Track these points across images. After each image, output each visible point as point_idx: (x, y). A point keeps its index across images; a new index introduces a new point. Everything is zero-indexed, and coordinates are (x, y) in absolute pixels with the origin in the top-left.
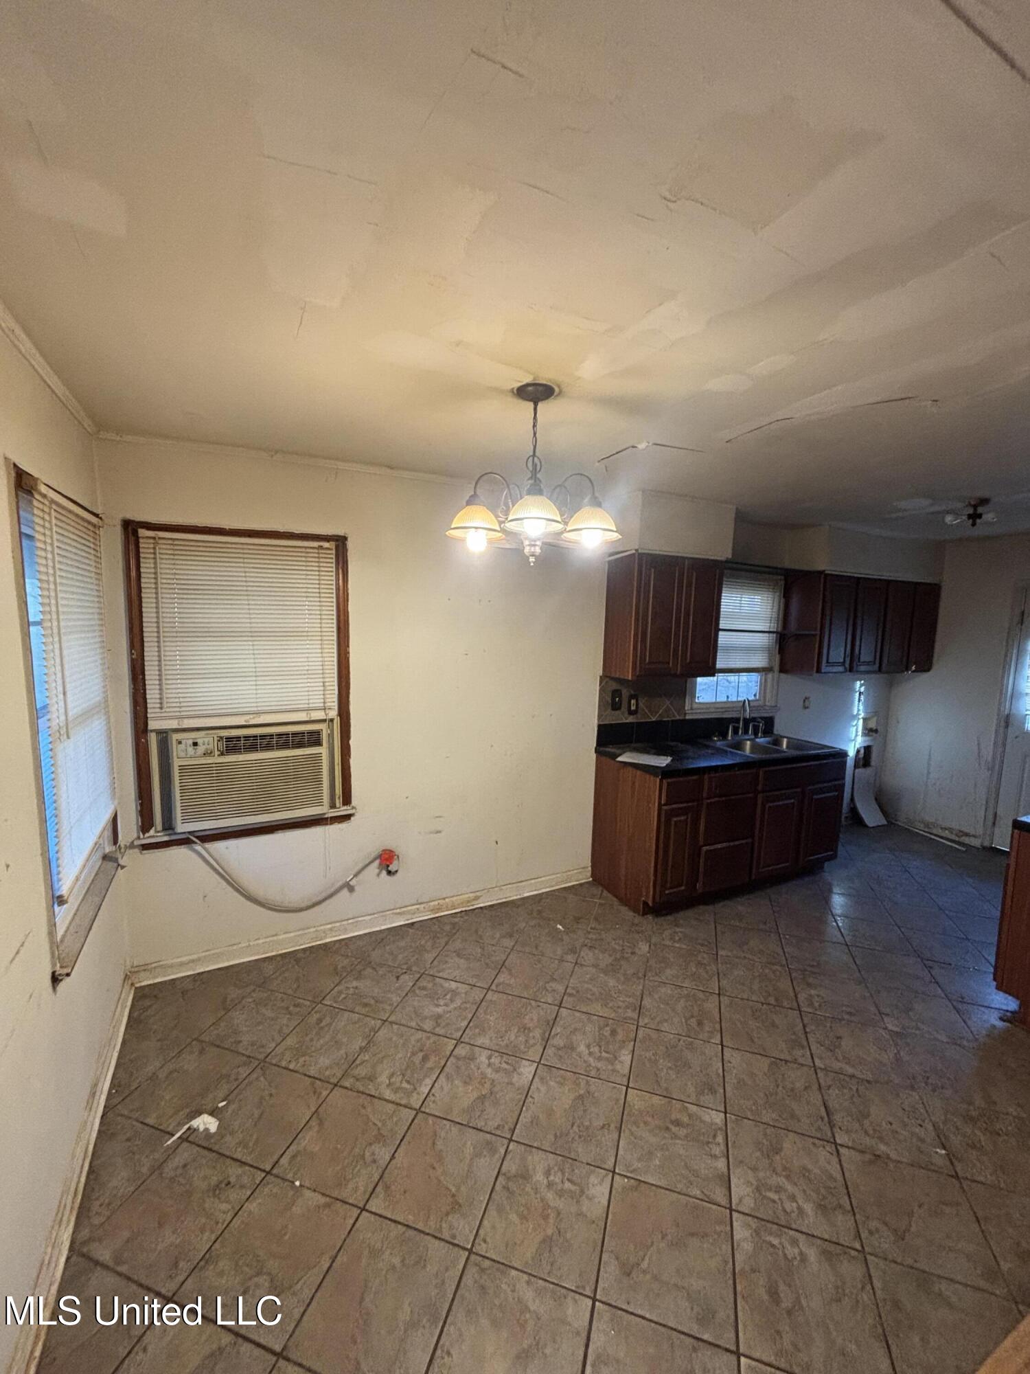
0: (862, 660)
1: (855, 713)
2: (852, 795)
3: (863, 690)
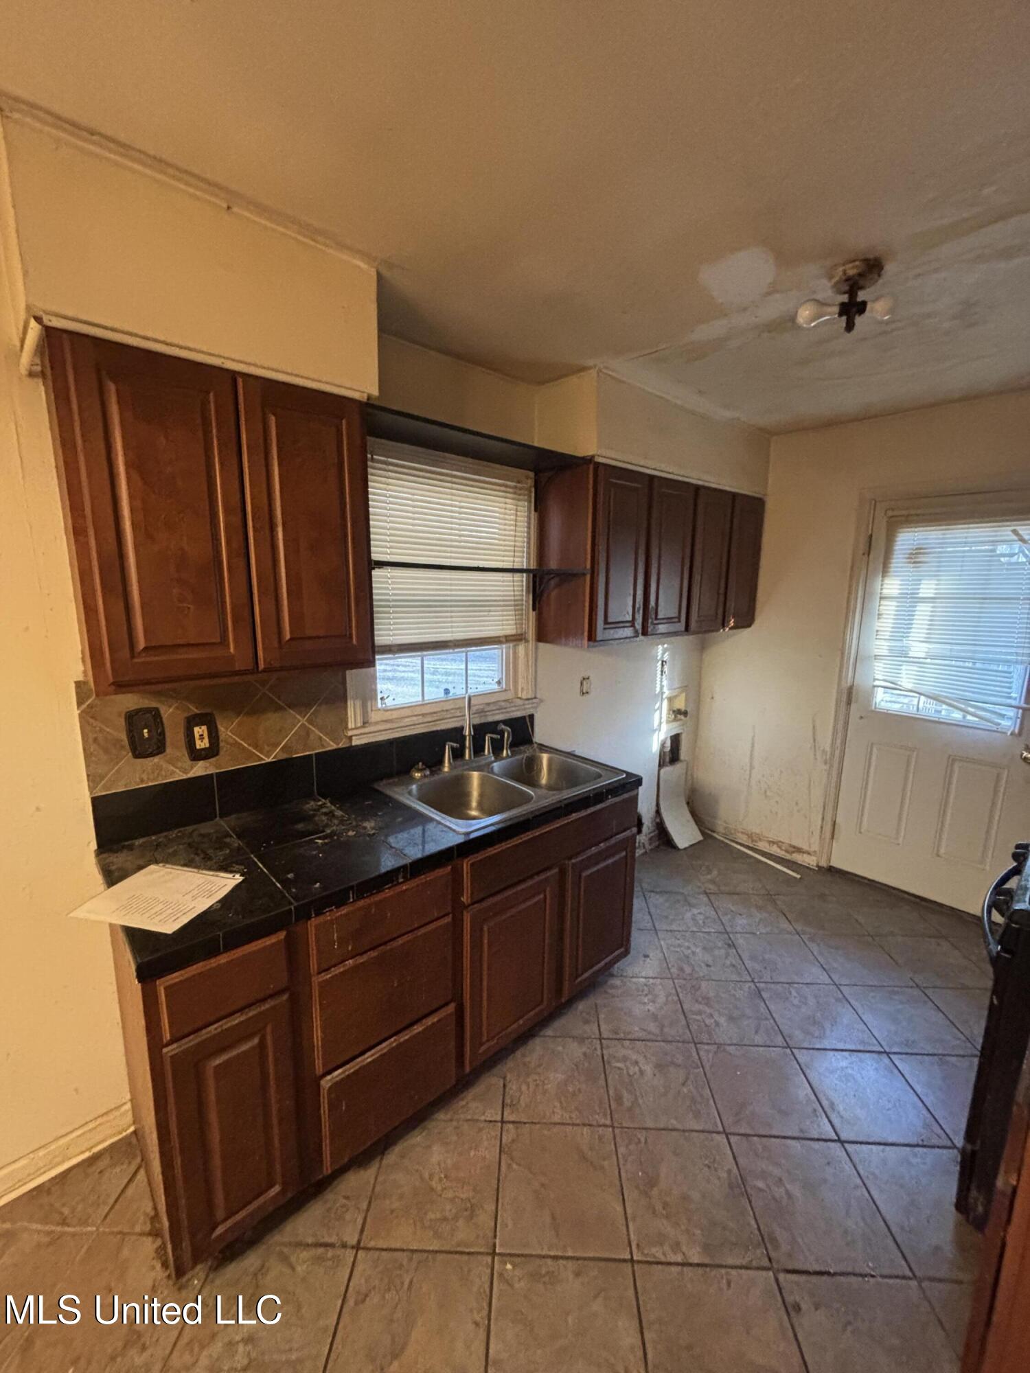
0: (660, 618)
1: (658, 690)
2: (658, 805)
3: (666, 657)
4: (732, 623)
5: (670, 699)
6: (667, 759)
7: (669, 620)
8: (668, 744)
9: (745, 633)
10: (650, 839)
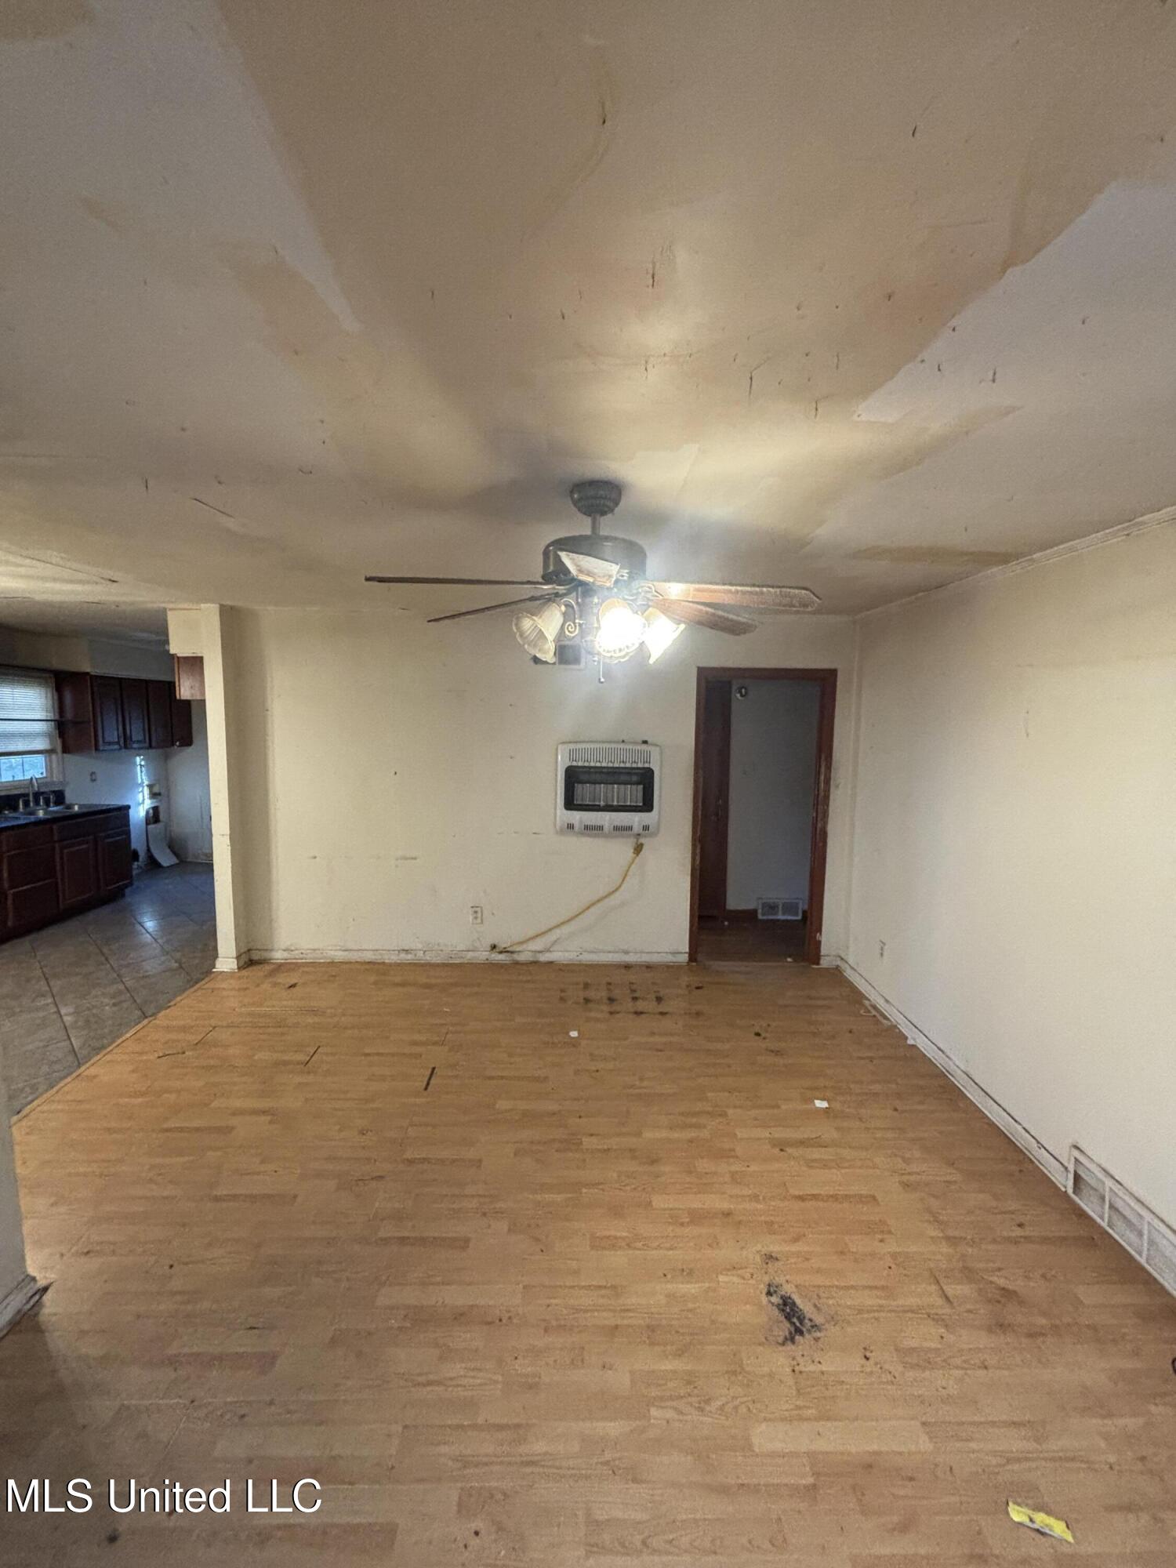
0: (133, 740)
1: (140, 781)
2: (148, 846)
3: (143, 763)
4: (178, 743)
5: (150, 786)
6: (152, 821)
7: (139, 742)
8: (151, 811)
9: (190, 750)
10: (145, 865)
